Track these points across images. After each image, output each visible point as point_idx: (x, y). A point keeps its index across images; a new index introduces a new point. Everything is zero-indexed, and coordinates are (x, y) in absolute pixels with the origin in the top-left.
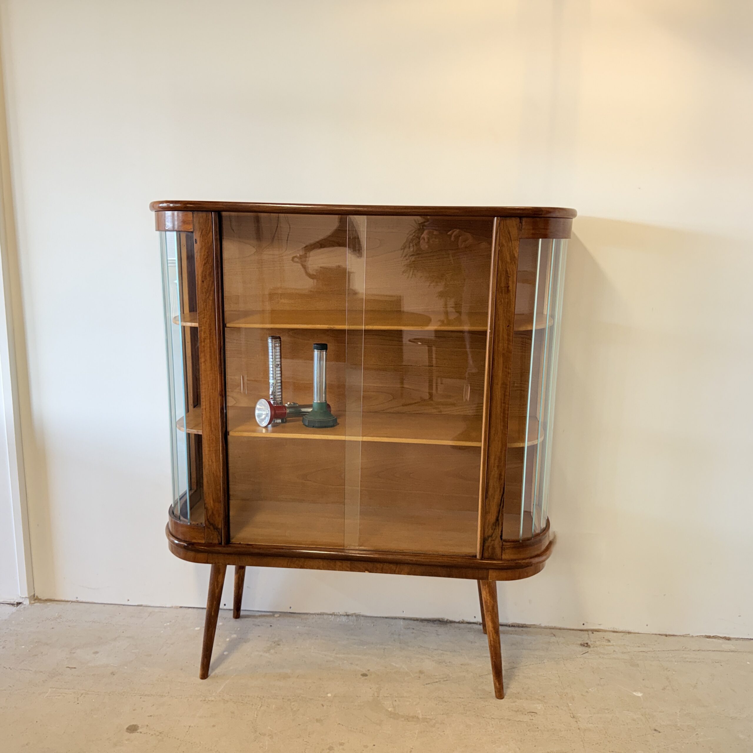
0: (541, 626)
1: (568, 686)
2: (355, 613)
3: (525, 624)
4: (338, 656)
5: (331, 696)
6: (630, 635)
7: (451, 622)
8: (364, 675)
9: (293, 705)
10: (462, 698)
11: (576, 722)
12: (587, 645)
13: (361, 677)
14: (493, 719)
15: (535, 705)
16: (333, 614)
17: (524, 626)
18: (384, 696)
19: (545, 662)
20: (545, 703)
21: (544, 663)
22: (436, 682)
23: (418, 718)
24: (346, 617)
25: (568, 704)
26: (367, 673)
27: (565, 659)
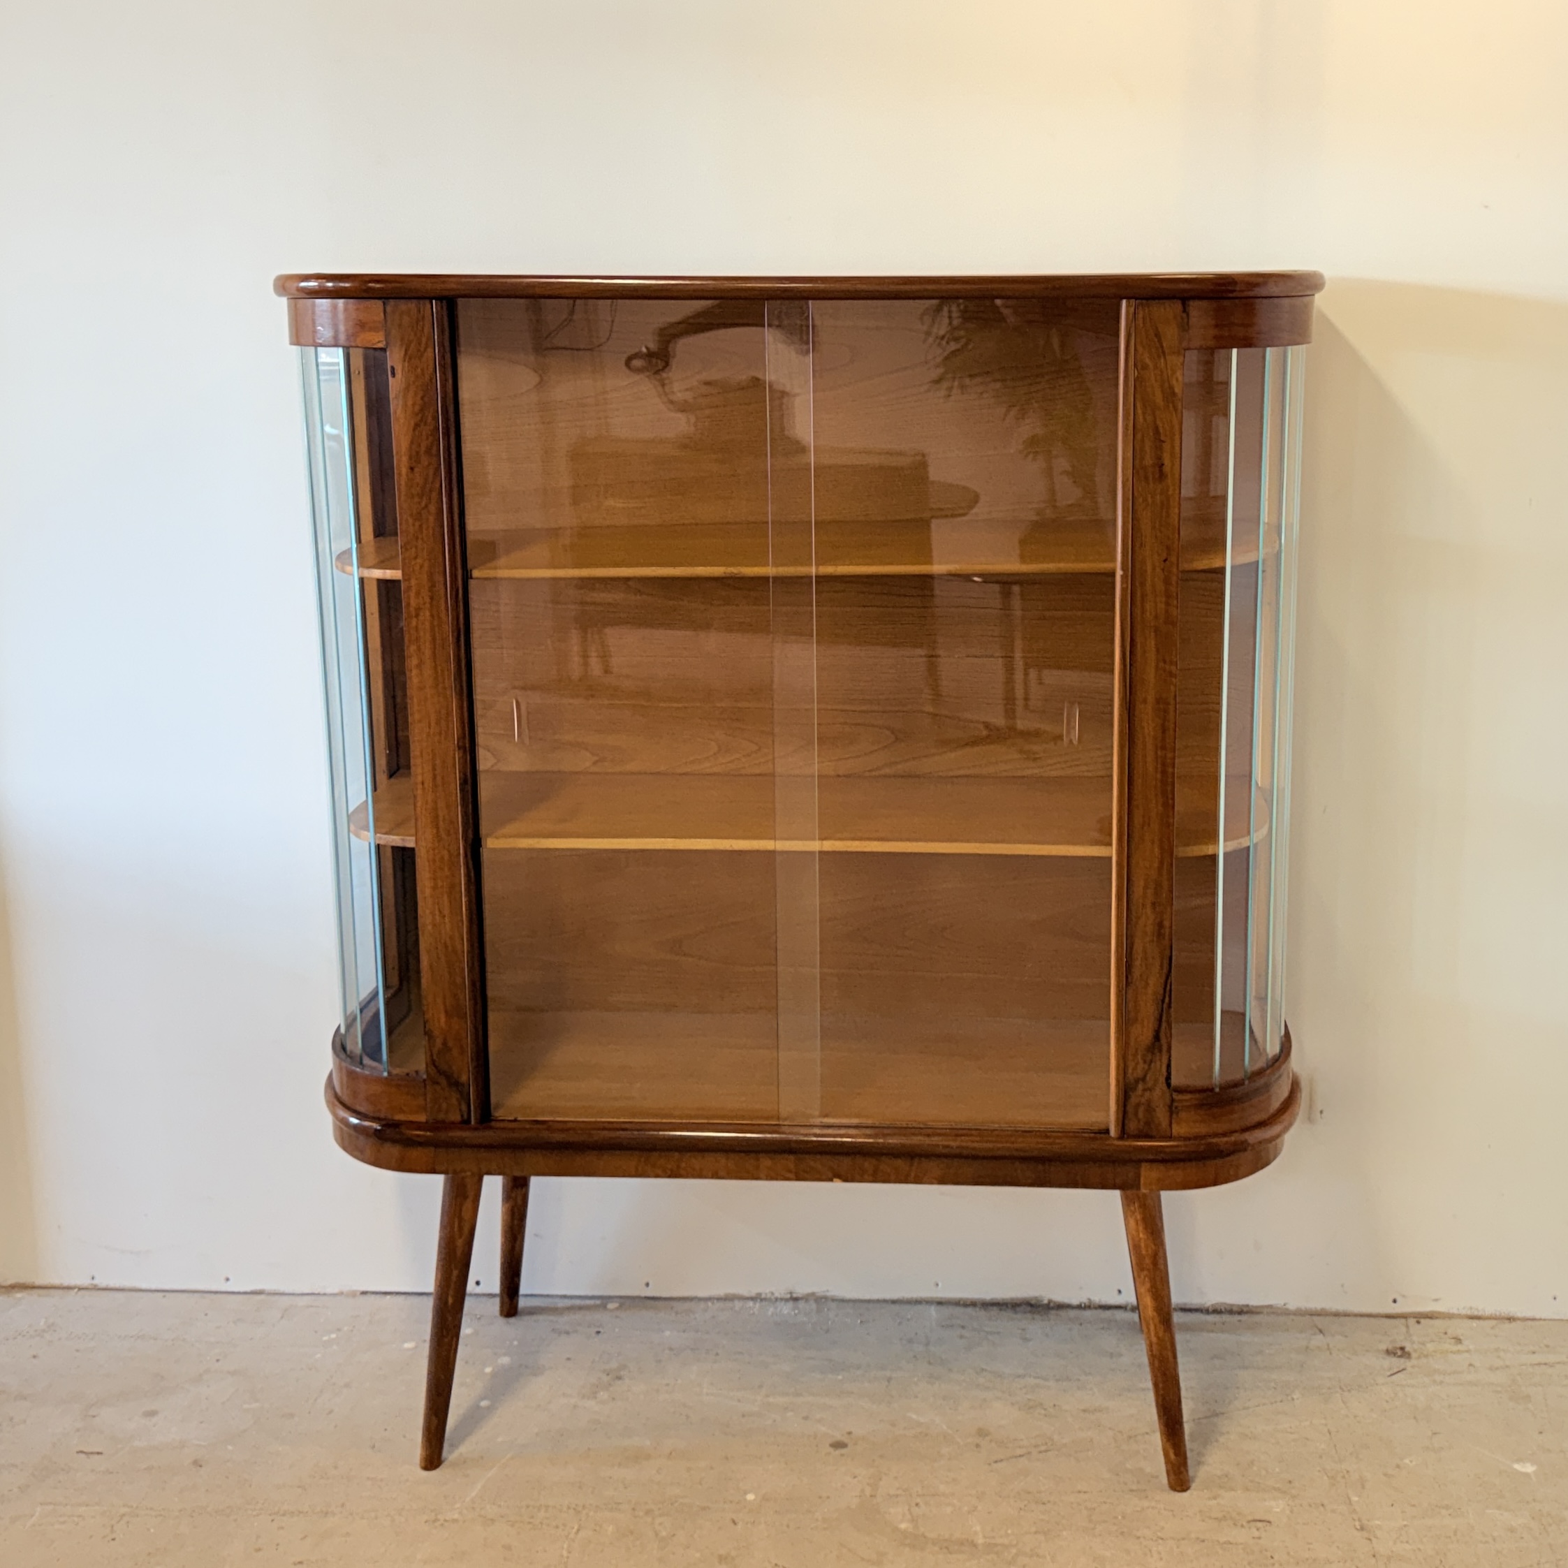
0: (1287, 1309)
1: (1351, 1454)
2: (813, 1294)
3: (1247, 1306)
4: (771, 1400)
5: (754, 1500)
6: (1513, 1325)
7: (1061, 1307)
8: (838, 1445)
9: (660, 1524)
10: (1085, 1492)
11: (1369, 1542)
12: (1403, 1353)
13: (831, 1450)
14: (1162, 1539)
15: (1267, 1503)
16: (757, 1298)
17: (1245, 1309)
18: (889, 1495)
19: (1295, 1397)
20: (1294, 1497)
21: (1293, 1399)
22: (1021, 1456)
23: (974, 1545)
24: (791, 1304)
25: (1349, 1499)
26: (845, 1439)
27: (1345, 1389)
